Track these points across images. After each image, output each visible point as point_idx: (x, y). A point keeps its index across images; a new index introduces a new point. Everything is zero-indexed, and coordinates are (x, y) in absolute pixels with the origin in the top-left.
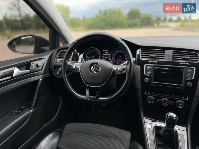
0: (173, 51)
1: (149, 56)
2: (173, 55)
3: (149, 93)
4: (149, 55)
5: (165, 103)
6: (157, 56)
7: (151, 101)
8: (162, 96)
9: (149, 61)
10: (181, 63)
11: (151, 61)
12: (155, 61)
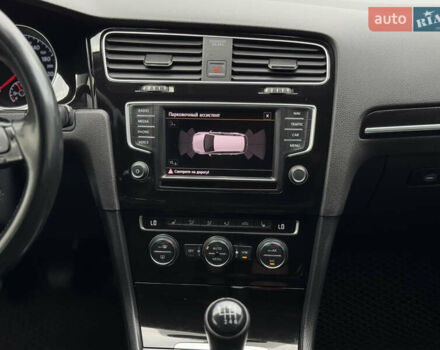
0: (235, 41)
1: (141, 63)
2: (234, 57)
3: (155, 223)
4: (141, 58)
5: (217, 255)
6: (175, 64)
7: (163, 258)
8: (203, 229)
9: (144, 89)
10: (267, 90)
12: (168, 85)
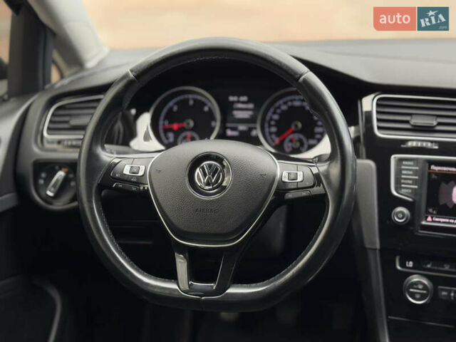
1: (407, 122)
3: (411, 264)
4: (407, 118)
6: (439, 124)
7: (418, 296)
9: (410, 144)
11: (414, 144)
12: (432, 142)
